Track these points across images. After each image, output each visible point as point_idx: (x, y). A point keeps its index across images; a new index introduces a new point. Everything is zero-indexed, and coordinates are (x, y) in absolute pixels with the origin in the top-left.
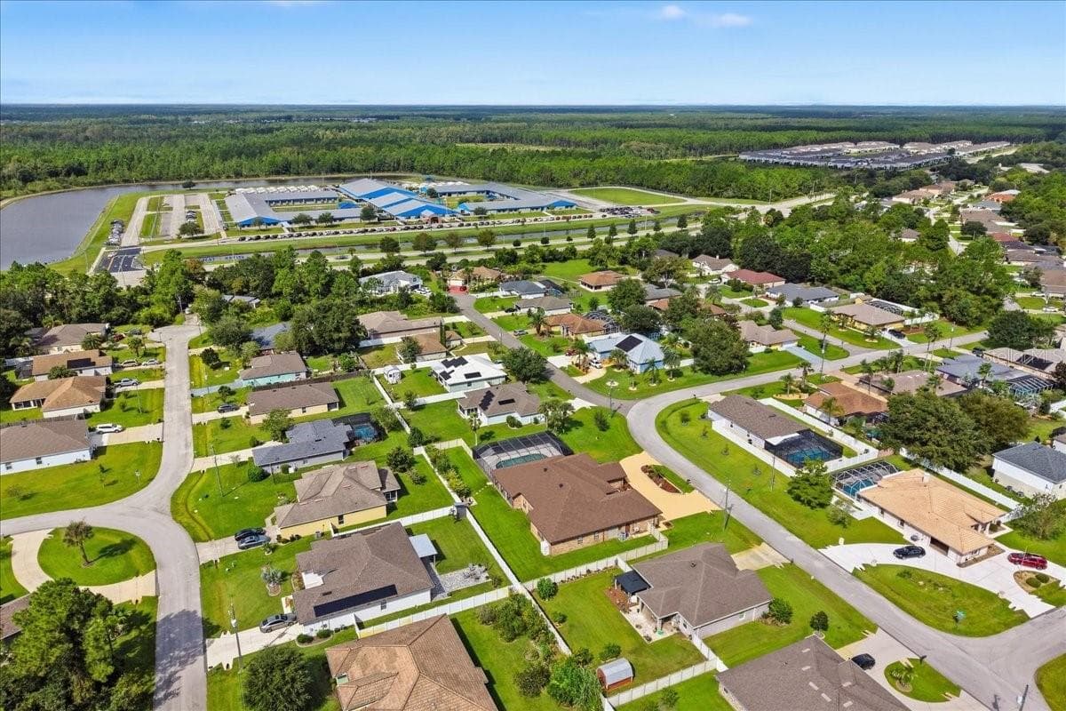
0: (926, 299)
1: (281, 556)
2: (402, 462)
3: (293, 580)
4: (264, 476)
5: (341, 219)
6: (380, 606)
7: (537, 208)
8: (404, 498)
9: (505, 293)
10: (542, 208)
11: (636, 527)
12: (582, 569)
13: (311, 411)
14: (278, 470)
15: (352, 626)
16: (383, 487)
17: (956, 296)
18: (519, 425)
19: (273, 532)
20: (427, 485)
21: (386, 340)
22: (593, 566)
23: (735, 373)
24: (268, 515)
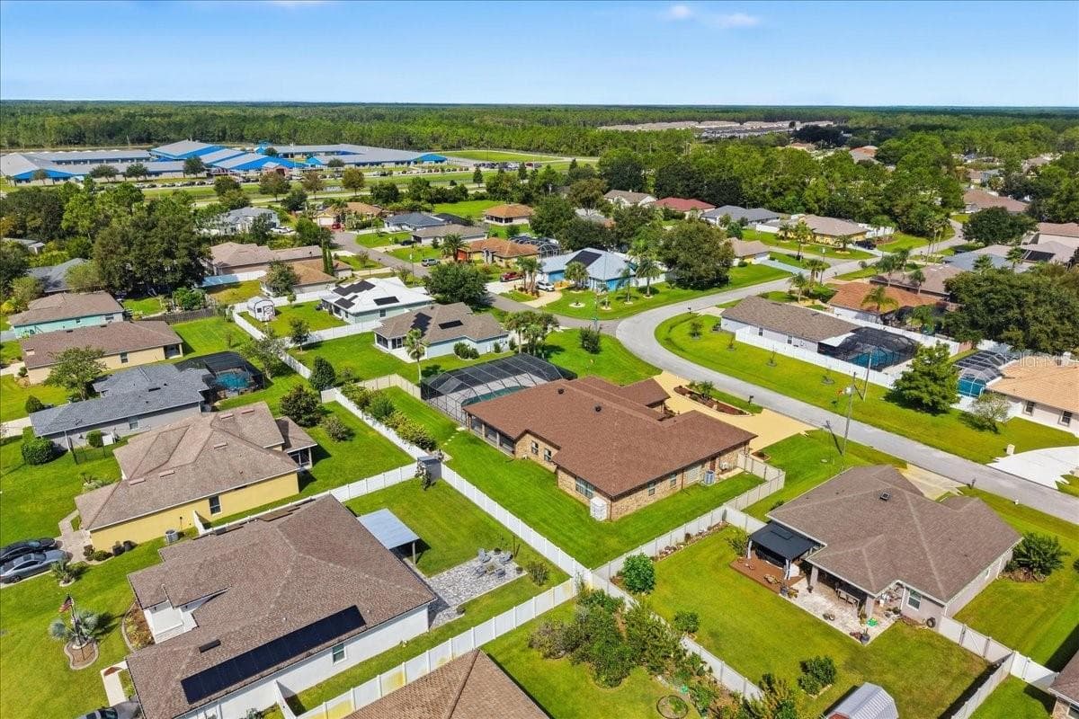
0: (877, 213)
1: (95, 584)
2: (307, 410)
3: (126, 629)
4: (55, 453)
5: (157, 174)
6: (330, 655)
7: (403, 163)
8: (323, 463)
9: (393, 228)
10: (409, 163)
11: (724, 462)
12: (677, 535)
13: (136, 359)
14: (81, 442)
15: (274, 708)
16: (286, 446)
17: (912, 204)
18: (474, 354)
19: (74, 543)
20: (356, 441)
21: (242, 276)
22: (694, 527)
23: (719, 287)
24: (64, 516)
